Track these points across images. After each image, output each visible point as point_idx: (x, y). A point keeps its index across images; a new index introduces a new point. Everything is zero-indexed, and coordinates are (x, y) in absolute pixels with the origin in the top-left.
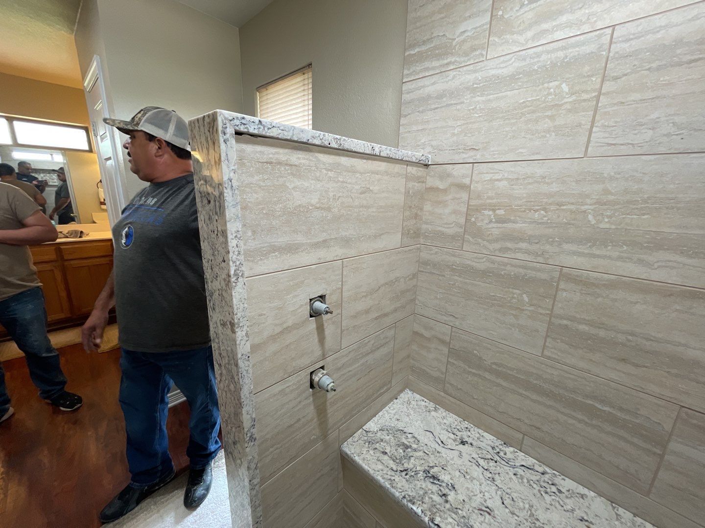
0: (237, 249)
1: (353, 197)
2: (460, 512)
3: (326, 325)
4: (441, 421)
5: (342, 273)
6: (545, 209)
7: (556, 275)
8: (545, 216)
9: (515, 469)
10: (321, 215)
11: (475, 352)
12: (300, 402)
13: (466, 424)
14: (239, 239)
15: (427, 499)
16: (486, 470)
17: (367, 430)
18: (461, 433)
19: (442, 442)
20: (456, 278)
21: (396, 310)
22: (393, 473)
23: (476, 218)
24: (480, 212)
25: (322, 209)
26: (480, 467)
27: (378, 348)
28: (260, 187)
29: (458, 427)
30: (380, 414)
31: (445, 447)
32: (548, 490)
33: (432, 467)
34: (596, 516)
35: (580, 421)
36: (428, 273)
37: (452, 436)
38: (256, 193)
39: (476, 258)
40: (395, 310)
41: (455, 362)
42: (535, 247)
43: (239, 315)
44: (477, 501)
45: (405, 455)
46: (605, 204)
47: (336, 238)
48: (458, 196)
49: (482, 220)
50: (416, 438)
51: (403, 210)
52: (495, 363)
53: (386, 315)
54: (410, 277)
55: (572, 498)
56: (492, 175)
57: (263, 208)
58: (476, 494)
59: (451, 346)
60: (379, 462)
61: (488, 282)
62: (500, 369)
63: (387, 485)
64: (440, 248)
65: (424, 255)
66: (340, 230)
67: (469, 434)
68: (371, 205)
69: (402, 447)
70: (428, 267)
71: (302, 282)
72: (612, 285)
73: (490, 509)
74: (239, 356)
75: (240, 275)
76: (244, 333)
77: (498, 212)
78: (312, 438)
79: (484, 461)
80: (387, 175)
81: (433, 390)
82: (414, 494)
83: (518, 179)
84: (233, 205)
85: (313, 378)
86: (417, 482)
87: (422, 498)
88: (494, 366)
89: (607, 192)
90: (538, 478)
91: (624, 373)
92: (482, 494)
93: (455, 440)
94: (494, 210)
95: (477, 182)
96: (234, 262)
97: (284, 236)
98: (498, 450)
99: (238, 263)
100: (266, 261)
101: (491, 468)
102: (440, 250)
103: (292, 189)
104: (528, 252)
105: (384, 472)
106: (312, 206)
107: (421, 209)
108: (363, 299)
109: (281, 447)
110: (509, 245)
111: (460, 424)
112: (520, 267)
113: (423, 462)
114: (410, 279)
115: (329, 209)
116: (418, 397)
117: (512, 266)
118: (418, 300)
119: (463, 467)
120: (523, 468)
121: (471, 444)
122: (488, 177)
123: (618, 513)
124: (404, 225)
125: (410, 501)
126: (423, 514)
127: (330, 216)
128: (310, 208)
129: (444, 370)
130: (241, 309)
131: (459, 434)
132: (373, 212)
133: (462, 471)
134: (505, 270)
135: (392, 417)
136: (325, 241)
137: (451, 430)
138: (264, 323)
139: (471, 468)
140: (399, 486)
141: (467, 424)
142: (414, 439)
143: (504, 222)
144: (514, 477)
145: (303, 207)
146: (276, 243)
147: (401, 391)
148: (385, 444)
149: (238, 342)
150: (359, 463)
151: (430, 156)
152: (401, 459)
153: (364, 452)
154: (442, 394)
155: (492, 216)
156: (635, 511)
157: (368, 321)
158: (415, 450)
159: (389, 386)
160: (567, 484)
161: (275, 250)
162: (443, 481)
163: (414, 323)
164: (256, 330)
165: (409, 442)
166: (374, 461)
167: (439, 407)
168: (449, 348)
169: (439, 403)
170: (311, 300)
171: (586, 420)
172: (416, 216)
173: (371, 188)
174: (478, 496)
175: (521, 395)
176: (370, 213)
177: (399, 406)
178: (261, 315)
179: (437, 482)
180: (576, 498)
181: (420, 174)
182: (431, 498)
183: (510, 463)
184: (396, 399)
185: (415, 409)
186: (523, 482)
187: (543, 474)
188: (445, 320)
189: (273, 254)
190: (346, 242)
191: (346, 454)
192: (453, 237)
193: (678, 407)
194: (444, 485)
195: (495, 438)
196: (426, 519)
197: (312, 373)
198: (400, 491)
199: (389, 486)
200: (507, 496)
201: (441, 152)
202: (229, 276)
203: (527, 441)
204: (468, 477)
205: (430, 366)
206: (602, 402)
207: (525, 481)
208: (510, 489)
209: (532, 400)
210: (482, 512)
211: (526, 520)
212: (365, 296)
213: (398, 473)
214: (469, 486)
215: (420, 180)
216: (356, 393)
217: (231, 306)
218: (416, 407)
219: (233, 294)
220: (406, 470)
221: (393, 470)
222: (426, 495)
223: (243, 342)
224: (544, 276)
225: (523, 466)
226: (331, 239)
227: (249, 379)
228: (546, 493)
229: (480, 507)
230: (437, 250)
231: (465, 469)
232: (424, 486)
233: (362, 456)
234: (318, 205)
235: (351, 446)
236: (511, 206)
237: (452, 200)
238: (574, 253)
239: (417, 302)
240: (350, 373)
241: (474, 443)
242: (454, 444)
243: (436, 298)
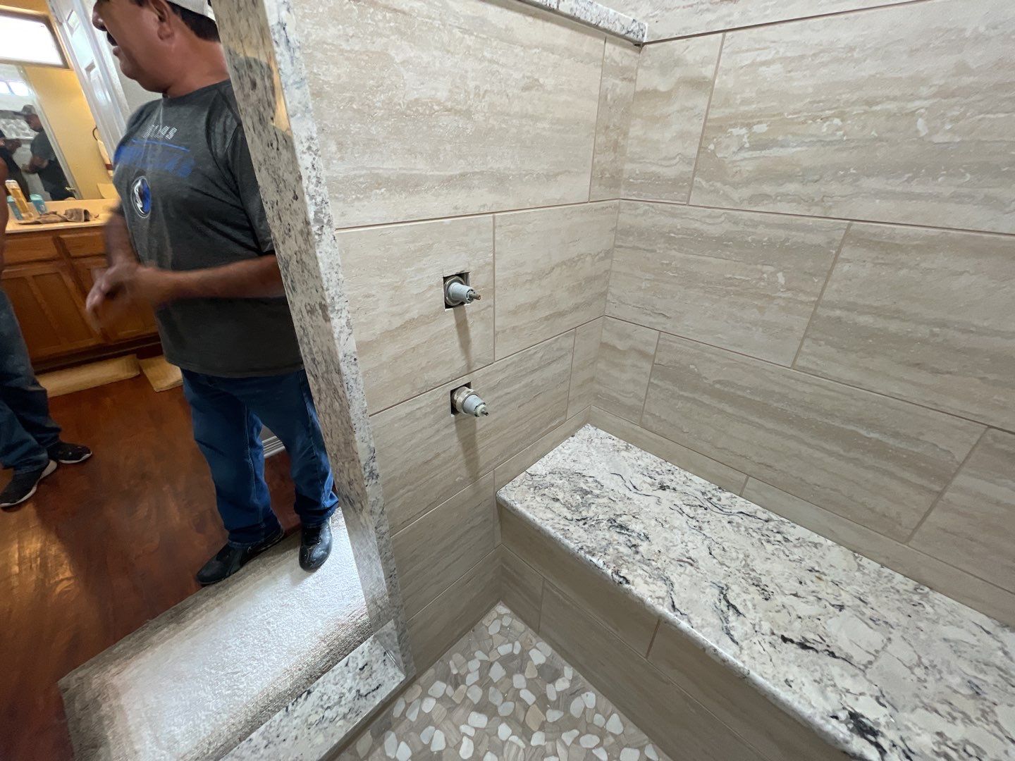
0: (314, 173)
1: (510, 95)
2: (654, 563)
3: (470, 321)
4: (634, 462)
5: (494, 237)
6: (842, 115)
7: (839, 235)
8: (839, 129)
9: (731, 517)
10: (456, 125)
11: (692, 367)
12: (438, 431)
13: (668, 466)
14: (316, 155)
15: (611, 550)
16: (692, 518)
17: (532, 473)
18: (660, 477)
19: (634, 487)
20: (673, 253)
21: (578, 308)
22: (567, 522)
23: (716, 145)
24: (725, 132)
25: (457, 112)
26: (684, 514)
27: (549, 364)
28: (342, 51)
29: (657, 470)
30: (551, 454)
31: (639, 492)
32: (772, 539)
33: (620, 515)
34: (831, 566)
35: (830, 453)
36: (630, 248)
37: (649, 480)
38: (336, 64)
39: (709, 216)
40: (576, 308)
41: (660, 383)
42: (810, 190)
43: (332, 292)
44: (676, 552)
45: (584, 502)
46: (953, 95)
47: (482, 173)
48: (690, 104)
49: (727, 147)
50: (599, 483)
51: (593, 131)
52: (719, 382)
53: (561, 314)
54: (601, 255)
55: (802, 548)
56: (756, 53)
57: (352, 97)
58: (676, 544)
59: (656, 361)
60: (549, 510)
61: (724, 257)
62: (726, 389)
63: (559, 535)
64: (651, 204)
65: (626, 219)
66: (489, 158)
67: (672, 477)
68: (541, 114)
69: (579, 493)
70: (631, 238)
71: (430, 247)
72: (929, 247)
73: (693, 561)
74: (341, 356)
75: (325, 221)
76: (344, 322)
77: (756, 128)
78: (457, 480)
79: (690, 508)
80: (570, 57)
81: (625, 423)
82: (594, 545)
83: (802, 57)
84: (295, 83)
85: (455, 398)
86: (599, 532)
87: (605, 550)
88: (718, 386)
89: (963, 69)
90: (760, 525)
91: (914, 384)
92: (684, 544)
93: (652, 485)
94: (749, 126)
95: (727, 72)
96: (312, 197)
97: (393, 157)
98: (710, 496)
99: (319, 199)
100: (366, 203)
101: (700, 516)
102: (653, 207)
103: (401, 63)
104: (797, 199)
105: (555, 521)
106: (438, 105)
107: (626, 134)
108: (527, 286)
109: (415, 489)
110: (768, 189)
111: (660, 466)
112: (780, 226)
113: (607, 509)
114: (602, 259)
115: (468, 114)
116: (603, 433)
117: (768, 225)
118: (613, 295)
119: (661, 516)
120: (741, 515)
121: (674, 489)
122: (747, 59)
123: (860, 562)
124: (596, 160)
125: (589, 552)
126: (606, 566)
127: (470, 129)
128: (436, 108)
129: (643, 395)
130: (333, 281)
131: (658, 478)
132: (544, 128)
133: (660, 520)
134: (753, 233)
135: (566, 458)
136: (463, 175)
137: (647, 473)
138: (373, 309)
139: (672, 516)
140: (575, 536)
141: (671, 466)
142: (595, 484)
143: (764, 146)
144: (728, 526)
145: (423, 104)
146: (381, 171)
147: (580, 427)
148: (557, 489)
149: (336, 336)
150: (521, 512)
151: (647, 25)
152: (577, 507)
153: (529, 499)
154: (638, 428)
155: (746, 137)
156: (883, 560)
157: (536, 321)
158: (598, 496)
159: (563, 418)
160: (799, 532)
161: (380, 184)
162: (633, 531)
163: (604, 331)
164: (363, 320)
165: (589, 487)
166: (541, 508)
167: (632, 446)
168: (654, 363)
169: (632, 440)
170: (445, 279)
171: (842, 452)
172: (616, 147)
173: (541, 81)
174: (679, 546)
175: (751, 423)
176: (539, 131)
177: (577, 444)
178: (368, 296)
179: (626, 532)
180: (808, 548)
181: (626, 62)
182: (617, 549)
183: (724, 510)
184: (573, 436)
185: (599, 448)
186: (739, 531)
187: (767, 521)
188: (651, 323)
189: (378, 191)
190: (499, 181)
191: (505, 502)
192: (676, 183)
193: (983, 428)
194: (634, 534)
195: (708, 482)
196: (609, 572)
197: (453, 392)
198: (577, 541)
199: (561, 537)
200: (717, 545)
201: (667, 14)
202: (307, 223)
203: (752, 483)
204: (667, 526)
205: (623, 391)
206: (871, 426)
207: (742, 529)
208: (722, 538)
209: (767, 430)
210: (682, 563)
211: (739, 571)
212: (531, 281)
213: (573, 522)
214: (668, 536)
215: (627, 75)
216: (516, 424)
217: (318, 277)
218: (601, 446)
219: (318, 255)
220: (584, 519)
221: (566, 519)
222: (610, 546)
223: (344, 336)
224: (819, 239)
225: (742, 513)
226: (474, 173)
227: (360, 392)
228: (769, 542)
229: (681, 558)
230: (648, 208)
231: (664, 518)
232: (607, 537)
233: (526, 504)
234: (449, 104)
235: (509, 492)
236: (782, 114)
237: (678, 111)
238: (877, 194)
239: (609, 297)
240: (508, 396)
241: (678, 488)
242: (651, 489)
243: (640, 289)
